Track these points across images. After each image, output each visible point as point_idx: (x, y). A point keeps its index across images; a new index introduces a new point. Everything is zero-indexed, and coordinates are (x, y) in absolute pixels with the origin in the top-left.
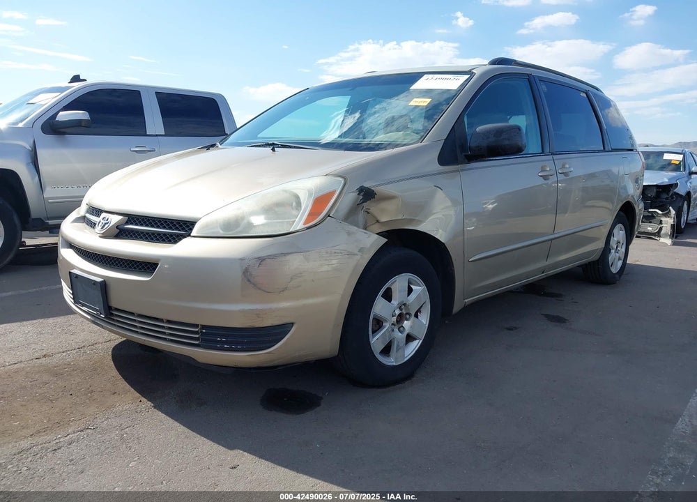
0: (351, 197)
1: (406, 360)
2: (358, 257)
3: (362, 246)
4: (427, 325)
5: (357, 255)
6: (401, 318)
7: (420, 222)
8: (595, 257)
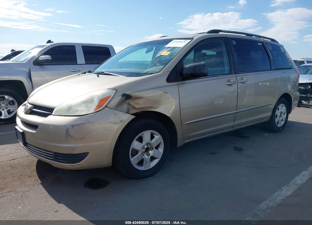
0: (118, 98)
1: (151, 167)
2: (120, 124)
3: (121, 119)
4: (162, 153)
5: (119, 123)
6: (147, 150)
7: (156, 108)
8: (267, 120)
